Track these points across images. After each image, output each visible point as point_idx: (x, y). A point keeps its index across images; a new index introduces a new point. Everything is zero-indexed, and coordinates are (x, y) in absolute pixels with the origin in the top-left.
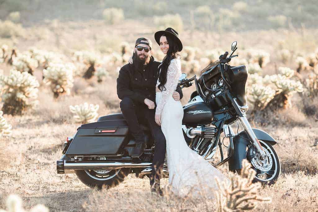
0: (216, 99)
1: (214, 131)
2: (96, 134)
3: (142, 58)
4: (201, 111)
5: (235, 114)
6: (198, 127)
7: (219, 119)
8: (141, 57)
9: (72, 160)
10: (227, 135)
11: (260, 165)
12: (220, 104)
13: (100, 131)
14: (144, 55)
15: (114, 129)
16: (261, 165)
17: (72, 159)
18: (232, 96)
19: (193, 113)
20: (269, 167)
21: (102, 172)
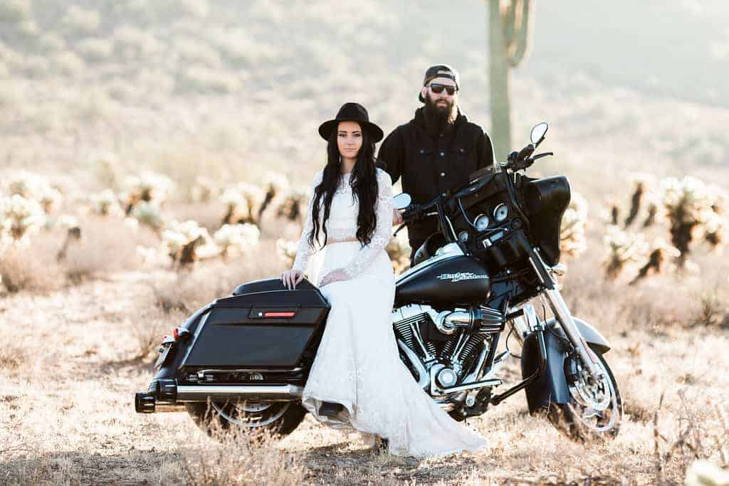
0: (494, 249)
1: (500, 318)
2: (251, 321)
3: (442, 107)
4: (467, 274)
5: (532, 282)
6: (457, 309)
7: (498, 295)
8: (440, 105)
9: (192, 378)
10: (534, 327)
11: (589, 397)
12: (502, 260)
13: (260, 314)
14: (447, 102)
15: (291, 309)
16: (592, 396)
17: (191, 376)
18: (530, 244)
19: (450, 277)
20: (605, 401)
21: (253, 407)
